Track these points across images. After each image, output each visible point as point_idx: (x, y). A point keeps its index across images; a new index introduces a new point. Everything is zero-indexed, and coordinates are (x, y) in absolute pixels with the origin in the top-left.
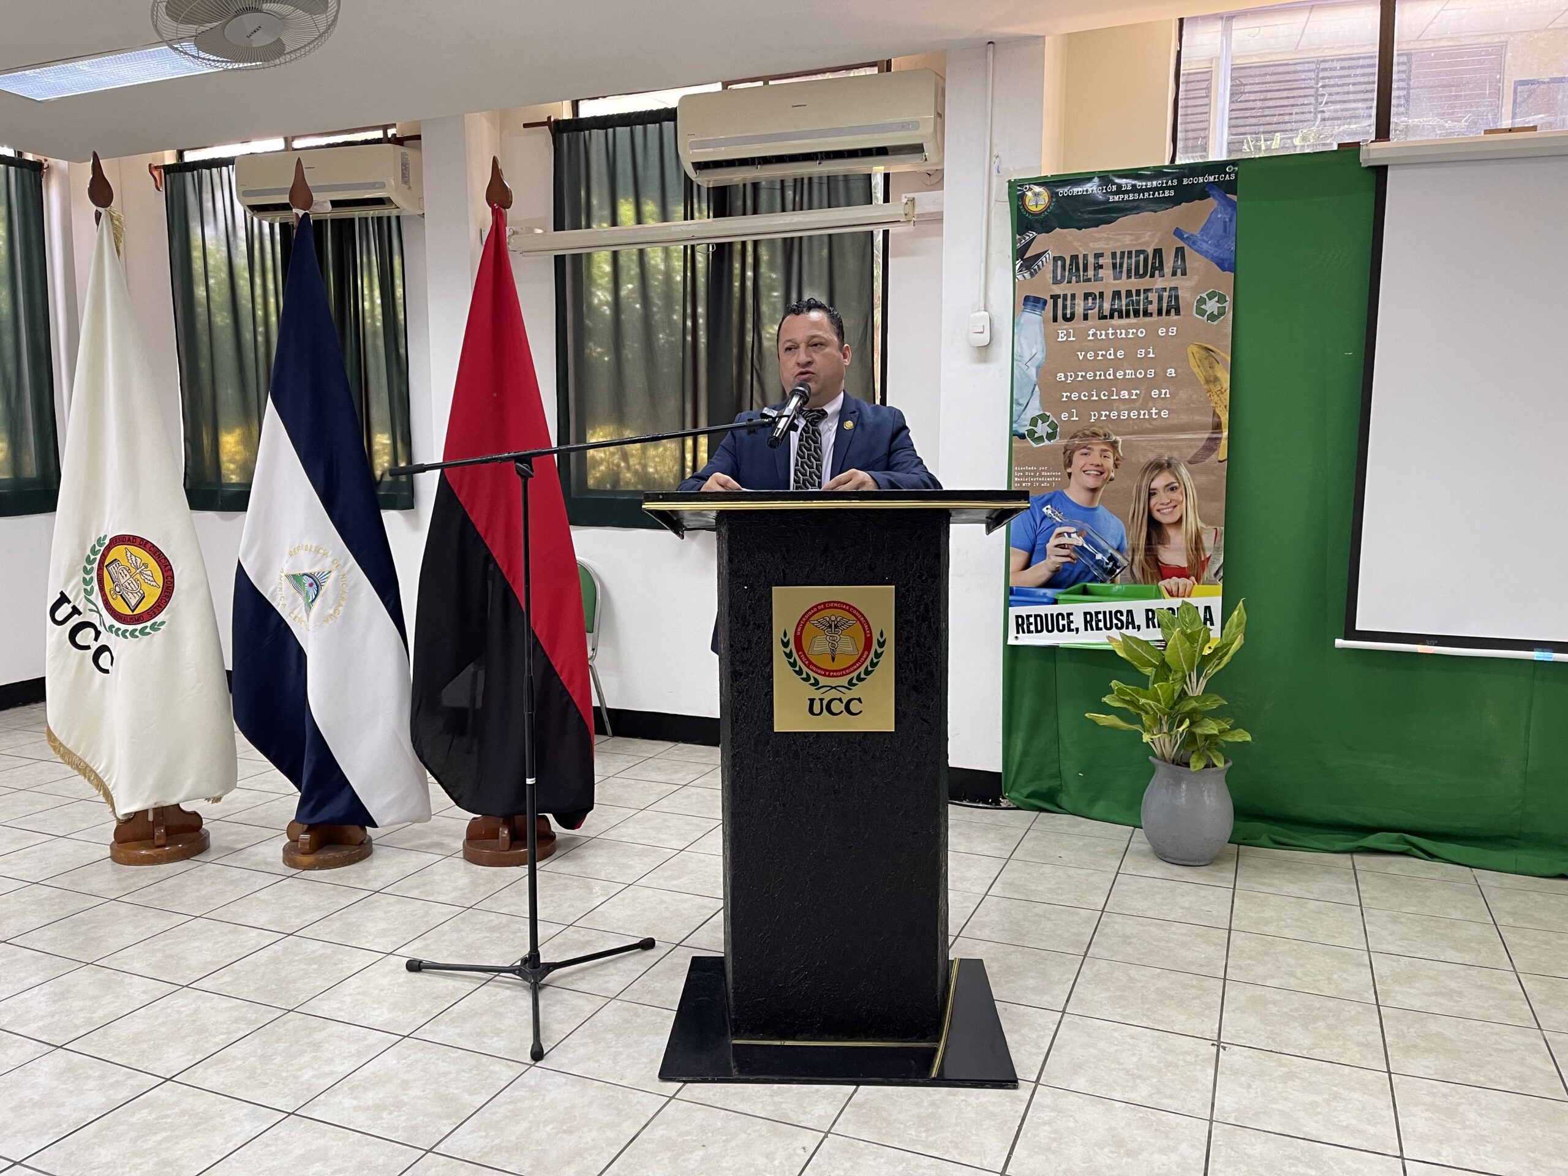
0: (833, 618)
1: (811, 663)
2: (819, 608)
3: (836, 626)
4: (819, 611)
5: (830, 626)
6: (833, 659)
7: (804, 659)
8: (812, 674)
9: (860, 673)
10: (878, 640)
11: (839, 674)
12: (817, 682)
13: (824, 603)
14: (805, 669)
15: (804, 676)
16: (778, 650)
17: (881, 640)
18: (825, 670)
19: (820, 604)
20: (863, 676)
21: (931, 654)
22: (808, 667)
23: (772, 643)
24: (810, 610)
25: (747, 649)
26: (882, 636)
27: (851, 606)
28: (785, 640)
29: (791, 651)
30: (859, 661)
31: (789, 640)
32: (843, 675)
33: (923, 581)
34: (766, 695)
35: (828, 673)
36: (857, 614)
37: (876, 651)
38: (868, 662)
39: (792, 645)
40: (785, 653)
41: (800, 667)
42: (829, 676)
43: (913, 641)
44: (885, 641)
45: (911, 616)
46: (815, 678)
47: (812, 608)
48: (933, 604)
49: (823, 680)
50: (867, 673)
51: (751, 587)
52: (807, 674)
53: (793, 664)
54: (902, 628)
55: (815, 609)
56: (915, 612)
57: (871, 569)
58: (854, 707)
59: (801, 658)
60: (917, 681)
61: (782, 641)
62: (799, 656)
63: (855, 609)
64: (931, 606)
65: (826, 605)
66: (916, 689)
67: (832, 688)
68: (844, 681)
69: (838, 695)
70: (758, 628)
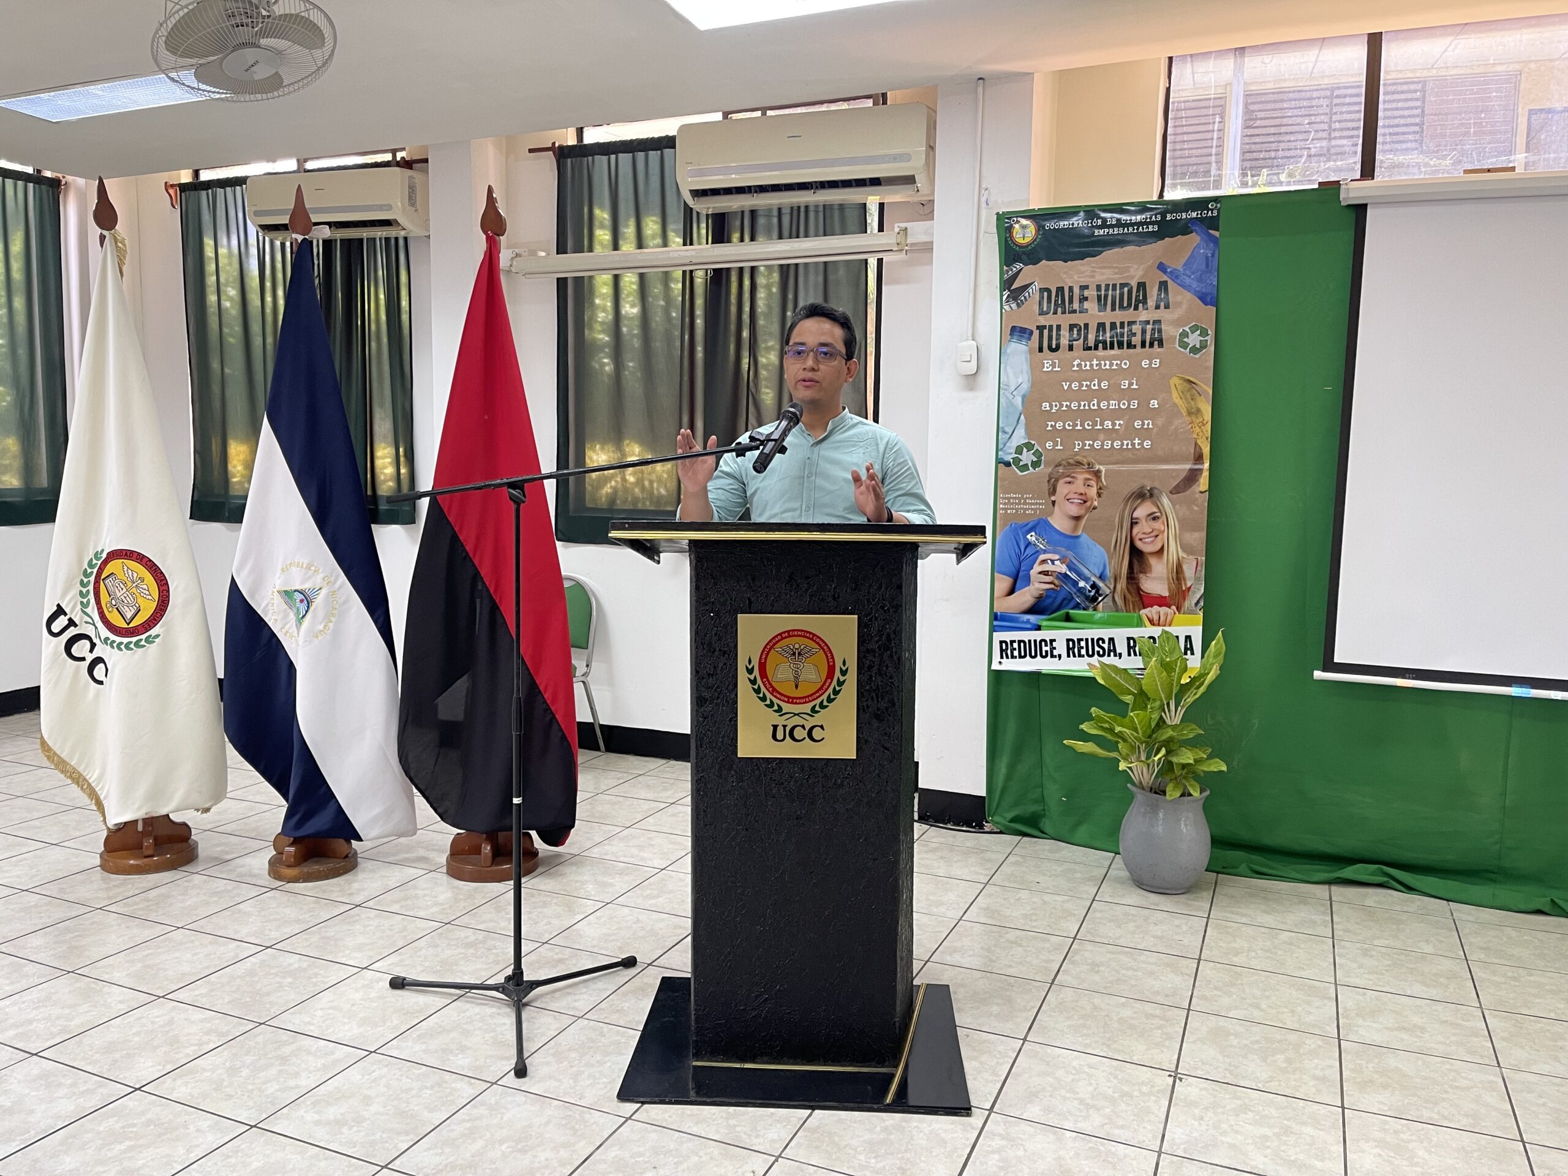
0: (797, 646)
1: (774, 690)
2: (784, 635)
3: (799, 654)
4: (783, 639)
5: (794, 654)
6: (797, 687)
7: (767, 685)
8: (775, 701)
9: (822, 702)
10: (841, 669)
11: (802, 701)
12: (780, 709)
13: (788, 632)
14: (769, 696)
15: (768, 702)
16: (742, 677)
17: (844, 669)
18: (789, 697)
19: (784, 632)
20: (825, 703)
21: (892, 683)
22: (772, 694)
23: (737, 669)
24: (774, 638)
25: (712, 675)
26: (844, 665)
27: (814, 635)
28: (750, 667)
29: (755, 677)
30: (822, 689)
31: (753, 667)
32: (806, 702)
33: (885, 611)
34: (730, 721)
35: (791, 700)
36: (821, 643)
37: (838, 679)
38: (830, 690)
39: (756, 672)
40: (749, 679)
41: (764, 694)
42: (792, 703)
43: (875, 670)
44: (847, 669)
45: (873, 646)
46: (778, 705)
47: (776, 636)
48: (895, 634)
49: (786, 707)
50: (830, 700)
51: (717, 614)
52: (771, 700)
53: (758, 691)
54: (864, 657)
55: (779, 637)
56: (877, 642)
57: (834, 599)
58: (817, 733)
59: (765, 685)
60: (878, 709)
61: (747, 668)
62: (763, 683)
63: (818, 637)
64: (892, 636)
65: (789, 634)
66: (878, 717)
67: (795, 714)
68: (807, 708)
69: (800, 722)
70: (724, 655)
